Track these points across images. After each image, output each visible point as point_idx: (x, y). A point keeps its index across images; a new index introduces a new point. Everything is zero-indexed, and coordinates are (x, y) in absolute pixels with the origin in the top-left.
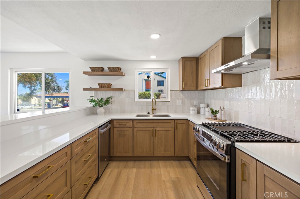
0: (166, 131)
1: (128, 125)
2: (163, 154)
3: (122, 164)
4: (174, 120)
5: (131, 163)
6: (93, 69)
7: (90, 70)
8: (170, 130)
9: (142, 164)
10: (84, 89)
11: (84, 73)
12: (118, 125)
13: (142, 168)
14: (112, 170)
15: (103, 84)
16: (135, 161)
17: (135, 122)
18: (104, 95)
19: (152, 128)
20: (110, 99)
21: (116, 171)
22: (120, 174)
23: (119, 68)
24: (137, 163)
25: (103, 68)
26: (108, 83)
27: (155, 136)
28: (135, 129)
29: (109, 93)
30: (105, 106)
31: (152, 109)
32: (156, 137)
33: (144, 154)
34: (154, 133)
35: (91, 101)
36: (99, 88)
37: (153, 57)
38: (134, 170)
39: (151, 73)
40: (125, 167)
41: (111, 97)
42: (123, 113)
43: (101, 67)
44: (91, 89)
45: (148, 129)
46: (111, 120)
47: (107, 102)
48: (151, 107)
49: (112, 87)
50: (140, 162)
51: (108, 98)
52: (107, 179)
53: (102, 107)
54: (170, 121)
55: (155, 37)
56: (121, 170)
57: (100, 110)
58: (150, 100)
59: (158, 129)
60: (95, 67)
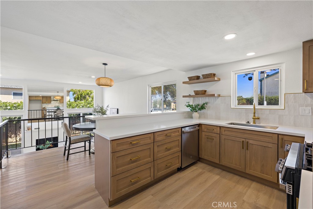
0: (263, 147)
1: (215, 131)
2: (258, 174)
3: (209, 167)
4: (278, 134)
5: (217, 171)
6: (190, 79)
7: (188, 80)
8: (270, 146)
9: (230, 175)
10: (184, 97)
11: (184, 83)
12: (206, 130)
13: (226, 179)
14: (197, 169)
15: (198, 91)
16: (224, 170)
17: (223, 129)
18: (201, 101)
19: (244, 140)
20: (206, 105)
21: (200, 170)
22: (201, 174)
23: (212, 74)
24: (224, 173)
25: (198, 76)
26: (202, 90)
27: (247, 149)
28: (223, 137)
29: (205, 99)
30: (200, 111)
31: (253, 118)
32: (249, 151)
33: (233, 166)
34: (245, 146)
35: (188, 107)
36: (195, 95)
37: (251, 54)
38: (217, 177)
39: (254, 73)
40: (209, 171)
41: (207, 103)
42: (218, 119)
43: (196, 76)
44: (190, 96)
45: (238, 139)
46: (200, 124)
47: (203, 107)
48: (253, 115)
49: (207, 93)
50: (229, 174)
51: (204, 104)
52: (189, 173)
53: (197, 112)
54: (271, 135)
55: (230, 37)
56: (205, 172)
57: (195, 114)
58: (251, 107)
59: (251, 142)
60: (192, 77)
